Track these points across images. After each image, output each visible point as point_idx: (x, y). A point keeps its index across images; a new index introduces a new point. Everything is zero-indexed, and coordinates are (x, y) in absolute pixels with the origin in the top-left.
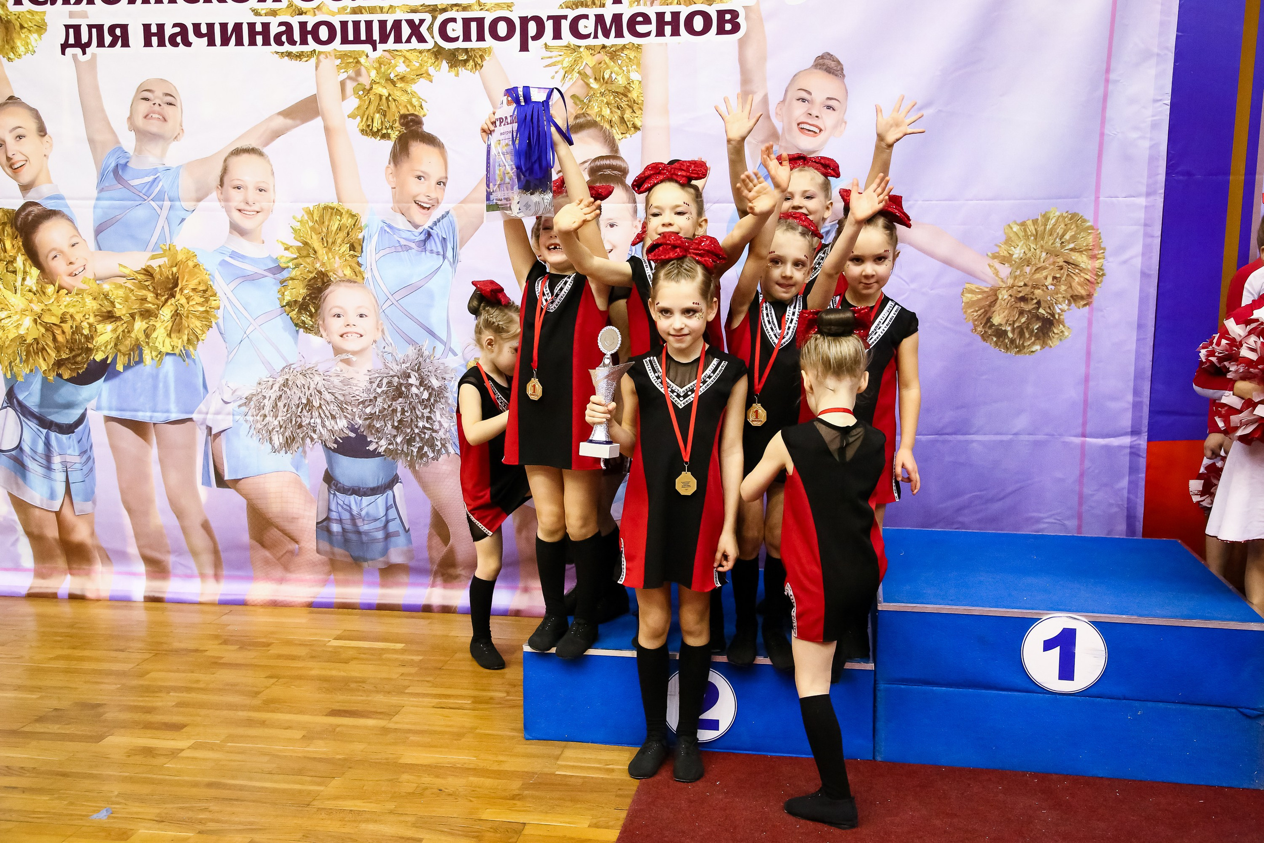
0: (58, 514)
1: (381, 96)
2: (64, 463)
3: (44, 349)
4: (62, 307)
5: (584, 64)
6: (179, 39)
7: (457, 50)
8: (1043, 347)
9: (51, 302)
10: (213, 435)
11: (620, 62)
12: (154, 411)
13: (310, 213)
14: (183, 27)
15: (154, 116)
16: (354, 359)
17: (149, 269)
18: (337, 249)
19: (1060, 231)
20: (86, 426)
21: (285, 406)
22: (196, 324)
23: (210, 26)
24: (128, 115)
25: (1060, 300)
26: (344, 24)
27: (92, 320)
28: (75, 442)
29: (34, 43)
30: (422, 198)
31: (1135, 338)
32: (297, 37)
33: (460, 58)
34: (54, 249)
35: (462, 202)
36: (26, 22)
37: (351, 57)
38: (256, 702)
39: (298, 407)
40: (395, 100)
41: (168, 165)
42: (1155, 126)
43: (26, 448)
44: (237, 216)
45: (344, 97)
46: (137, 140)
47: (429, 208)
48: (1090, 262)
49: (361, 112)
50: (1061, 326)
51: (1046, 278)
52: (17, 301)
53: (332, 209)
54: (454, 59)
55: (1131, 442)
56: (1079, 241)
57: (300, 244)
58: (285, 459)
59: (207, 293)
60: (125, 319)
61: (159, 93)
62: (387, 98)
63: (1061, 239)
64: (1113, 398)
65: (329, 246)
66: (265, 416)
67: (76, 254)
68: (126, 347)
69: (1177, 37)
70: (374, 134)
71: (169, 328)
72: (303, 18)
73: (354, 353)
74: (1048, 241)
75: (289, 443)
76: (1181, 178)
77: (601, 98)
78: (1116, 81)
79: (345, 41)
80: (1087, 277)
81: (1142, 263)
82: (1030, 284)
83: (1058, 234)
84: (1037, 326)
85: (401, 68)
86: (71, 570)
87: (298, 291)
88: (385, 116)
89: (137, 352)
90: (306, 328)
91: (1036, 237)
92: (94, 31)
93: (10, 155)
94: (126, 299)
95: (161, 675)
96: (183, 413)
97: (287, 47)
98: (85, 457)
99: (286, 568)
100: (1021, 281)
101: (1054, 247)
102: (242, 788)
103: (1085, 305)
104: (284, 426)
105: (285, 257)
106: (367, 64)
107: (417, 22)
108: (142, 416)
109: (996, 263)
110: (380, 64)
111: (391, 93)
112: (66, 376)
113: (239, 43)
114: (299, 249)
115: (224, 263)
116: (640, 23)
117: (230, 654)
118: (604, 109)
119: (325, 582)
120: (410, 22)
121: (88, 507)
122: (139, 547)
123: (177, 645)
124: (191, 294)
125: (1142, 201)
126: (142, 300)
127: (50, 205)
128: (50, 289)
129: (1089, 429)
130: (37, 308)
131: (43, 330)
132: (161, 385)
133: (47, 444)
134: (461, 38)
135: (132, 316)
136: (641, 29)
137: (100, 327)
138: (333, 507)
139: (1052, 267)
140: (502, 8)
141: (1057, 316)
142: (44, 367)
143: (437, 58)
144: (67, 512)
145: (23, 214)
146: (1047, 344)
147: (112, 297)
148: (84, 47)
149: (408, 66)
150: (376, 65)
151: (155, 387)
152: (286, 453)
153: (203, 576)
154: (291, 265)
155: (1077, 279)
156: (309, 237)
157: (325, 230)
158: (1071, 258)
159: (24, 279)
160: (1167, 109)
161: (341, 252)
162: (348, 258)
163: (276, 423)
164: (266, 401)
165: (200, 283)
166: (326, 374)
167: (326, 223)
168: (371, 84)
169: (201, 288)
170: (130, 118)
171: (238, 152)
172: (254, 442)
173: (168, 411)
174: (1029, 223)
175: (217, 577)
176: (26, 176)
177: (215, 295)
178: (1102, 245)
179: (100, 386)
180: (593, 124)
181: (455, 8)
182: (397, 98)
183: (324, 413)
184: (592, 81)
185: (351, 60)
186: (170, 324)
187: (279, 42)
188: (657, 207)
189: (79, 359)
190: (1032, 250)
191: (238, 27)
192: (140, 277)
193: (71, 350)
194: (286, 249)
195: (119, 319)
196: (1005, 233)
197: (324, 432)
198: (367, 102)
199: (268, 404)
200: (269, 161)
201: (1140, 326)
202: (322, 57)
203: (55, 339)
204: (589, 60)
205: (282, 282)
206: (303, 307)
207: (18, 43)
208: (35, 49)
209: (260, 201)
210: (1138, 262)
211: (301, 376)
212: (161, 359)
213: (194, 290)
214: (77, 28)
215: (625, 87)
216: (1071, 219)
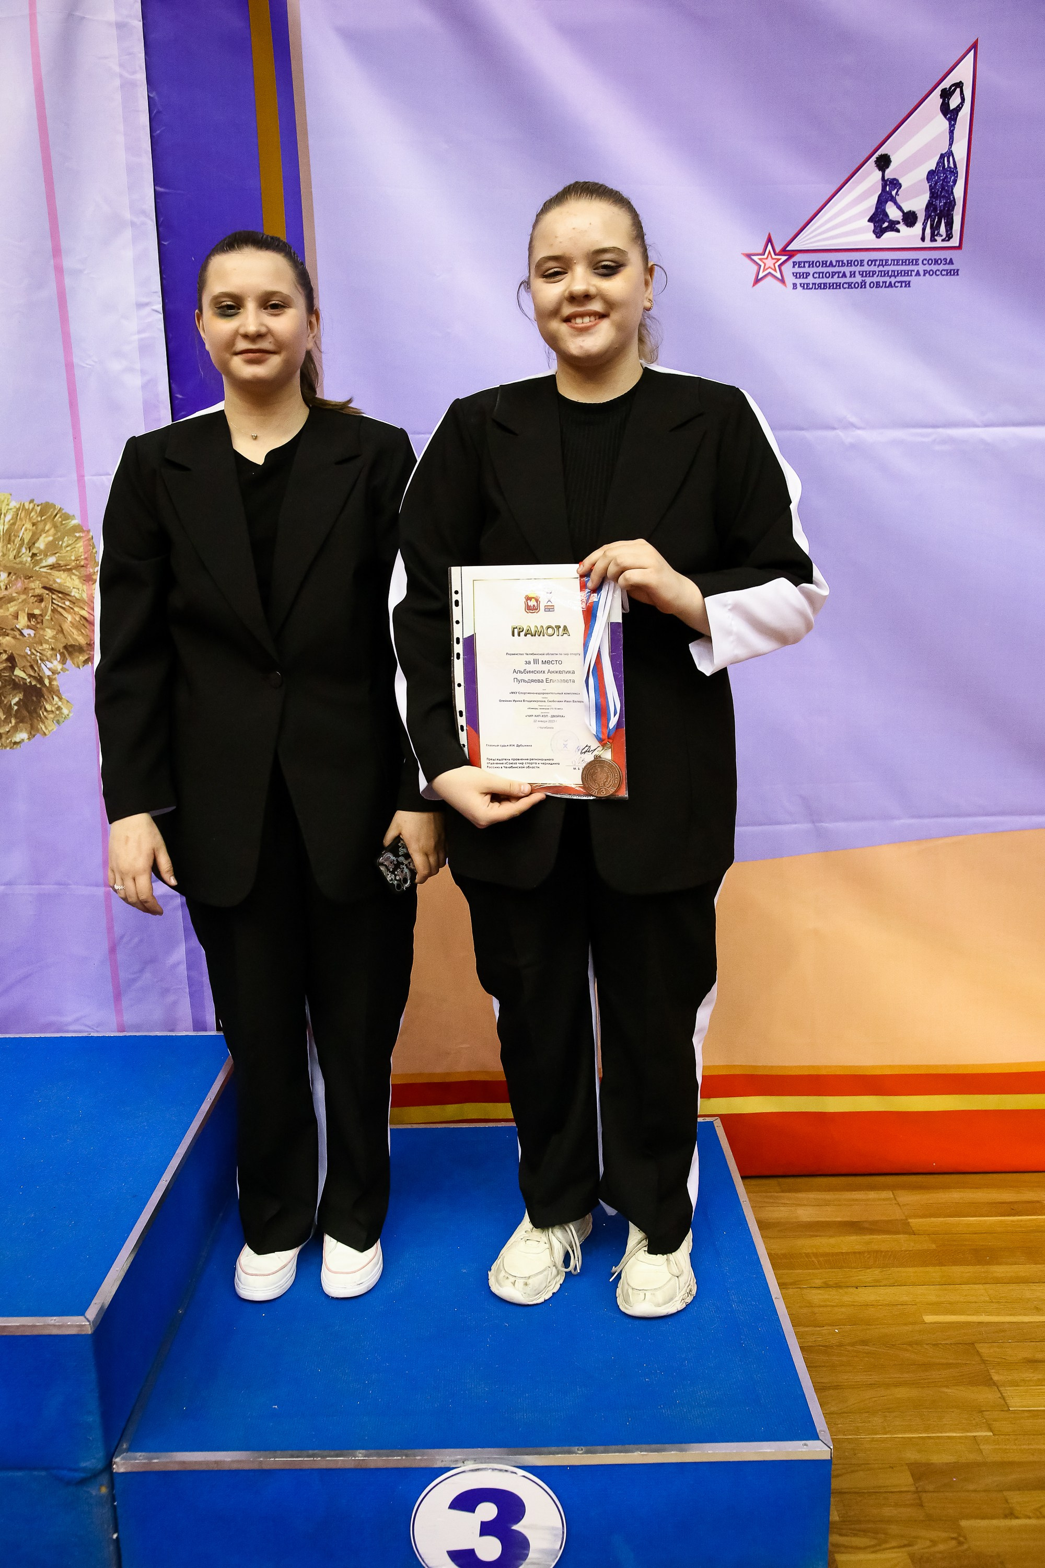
8: (31, 736)
19: (25, 533)
25: (49, 653)
42: (146, 347)
48: (85, 587)
50: (55, 698)
51: (16, 616)
56: (65, 552)
63: (30, 549)
69: (156, 194)
80: (84, 613)
83: (22, 540)
84: (17, 699)
101: (21, 563)
103: (87, 662)
139: (23, 597)
141: (47, 682)
146: (38, 730)
155: (70, 617)
158: (55, 582)
160: (158, 319)
216: (42, 514)
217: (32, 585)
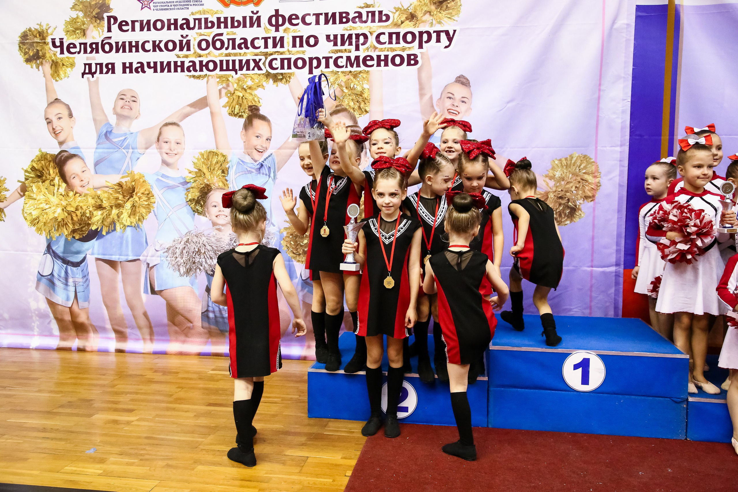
0: (70, 308)
1: (239, 97)
2: (74, 282)
3: (66, 224)
4: (77, 203)
5: (340, 80)
6: (140, 70)
7: (278, 73)
8: (571, 222)
9: (71, 200)
10: (150, 268)
11: (358, 79)
12: (120, 255)
13: (202, 155)
14: (142, 64)
15: (126, 107)
16: (223, 228)
17: (120, 183)
18: (215, 173)
19: (578, 163)
20: (86, 263)
21: (187, 253)
22: (143, 211)
23: (155, 63)
24: (113, 107)
25: (579, 198)
26: (221, 62)
27: (91, 209)
28: (80, 271)
29: (69, 73)
30: (259, 147)
31: (616, 217)
32: (198, 68)
33: (279, 78)
34: (74, 174)
35: (278, 149)
36: (65, 62)
37: (224, 77)
38: (171, 399)
39: (194, 253)
40: (246, 98)
41: (132, 131)
42: (623, 112)
43: (55, 274)
44: (165, 157)
45: (220, 97)
46: (117, 119)
47: (262, 152)
48: (593, 179)
49: (229, 104)
50: (580, 211)
51: (572, 187)
52: (54, 200)
53: (213, 152)
54: (276, 78)
55: (616, 270)
56: (588, 169)
57: (197, 171)
58: (186, 280)
59: (149, 195)
60: (108, 208)
61: (129, 96)
62: (242, 98)
63: (579, 168)
64: (605, 247)
65: (211, 170)
66: (177, 258)
67: (84, 176)
68: (108, 223)
69: (633, 69)
70: (235, 115)
71: (130, 213)
72: (201, 59)
73: (223, 225)
74: (573, 169)
75: (188, 272)
76: (637, 137)
77: (349, 97)
78: (604, 90)
79: (222, 69)
80: (592, 187)
81: (619, 180)
82: (564, 190)
83: (577, 165)
84: (568, 211)
85: (249, 83)
86: (78, 336)
87: (195, 194)
88: (241, 106)
89: (113, 225)
90: (198, 213)
91: (567, 166)
92: (98, 66)
93: (54, 127)
94: (109, 199)
95: (122, 386)
96: (134, 256)
97: (193, 73)
98: (85, 279)
99: (186, 335)
100: (559, 189)
101: (576, 172)
102: (162, 439)
103: (591, 201)
104: (186, 263)
105: (189, 177)
106: (232, 81)
107: (258, 61)
108: (114, 258)
109: (547, 180)
110: (239, 81)
111: (244, 95)
112: (77, 238)
113: (169, 71)
114: (196, 173)
115: (158, 180)
116: (369, 60)
117: (158, 377)
118: (350, 102)
119: (206, 343)
120: (254, 61)
121: (86, 304)
122: (112, 325)
123: (131, 372)
124: (141, 196)
125: (618, 149)
126: (116, 199)
127: (72, 152)
128: (71, 194)
129: (595, 263)
130: (64, 203)
131: (67, 214)
132: (124, 242)
133: (66, 272)
134: (279, 68)
135: (111, 207)
136: (369, 63)
137: (95, 213)
138: (210, 304)
139: (575, 181)
140: (300, 53)
141: (578, 207)
142: (66, 233)
143: (267, 78)
144: (75, 308)
145: (60, 156)
146: (573, 221)
147: (101, 197)
148: (93, 74)
149: (253, 82)
150: (237, 81)
151: (121, 243)
152: (187, 276)
153: (144, 339)
154: (192, 181)
155: (587, 188)
156: (202, 167)
157: (209, 163)
158: (584, 177)
159: (58, 189)
160: (629, 104)
161: (217, 174)
162: (221, 177)
163: (182, 261)
164: (177, 250)
165: (146, 190)
166: (209, 236)
167: (210, 160)
168: (234, 90)
169: (147, 192)
170: (114, 109)
171: (166, 125)
172: (170, 271)
173: (127, 255)
174: (563, 159)
175: (151, 340)
176: (61, 138)
177: (153, 196)
178: (599, 171)
179: (94, 242)
180: (345, 110)
181: (277, 54)
182: (247, 98)
183: (207, 256)
184: (344, 89)
185: (224, 79)
186: (130, 211)
187: (189, 71)
188: (375, 140)
189: (84, 229)
190: (565, 173)
191: (169, 63)
192: (116, 187)
193: (80, 224)
194: (190, 173)
195: (105, 208)
196: (551, 164)
197: (206, 266)
198: (232, 100)
199: (178, 251)
200: (182, 129)
201: (619, 211)
202: (210, 78)
203: (72, 219)
204: (343, 79)
205: (187, 189)
206: (197, 202)
207: (61, 73)
208: (69, 75)
209: (177, 149)
210: (617, 179)
211: (195, 237)
212: (125, 229)
213: (142, 193)
214: (90, 65)
215: (361, 91)
216: (584, 158)
217: (578, 178)
